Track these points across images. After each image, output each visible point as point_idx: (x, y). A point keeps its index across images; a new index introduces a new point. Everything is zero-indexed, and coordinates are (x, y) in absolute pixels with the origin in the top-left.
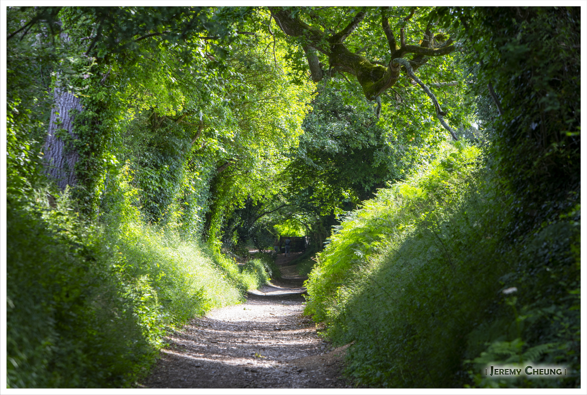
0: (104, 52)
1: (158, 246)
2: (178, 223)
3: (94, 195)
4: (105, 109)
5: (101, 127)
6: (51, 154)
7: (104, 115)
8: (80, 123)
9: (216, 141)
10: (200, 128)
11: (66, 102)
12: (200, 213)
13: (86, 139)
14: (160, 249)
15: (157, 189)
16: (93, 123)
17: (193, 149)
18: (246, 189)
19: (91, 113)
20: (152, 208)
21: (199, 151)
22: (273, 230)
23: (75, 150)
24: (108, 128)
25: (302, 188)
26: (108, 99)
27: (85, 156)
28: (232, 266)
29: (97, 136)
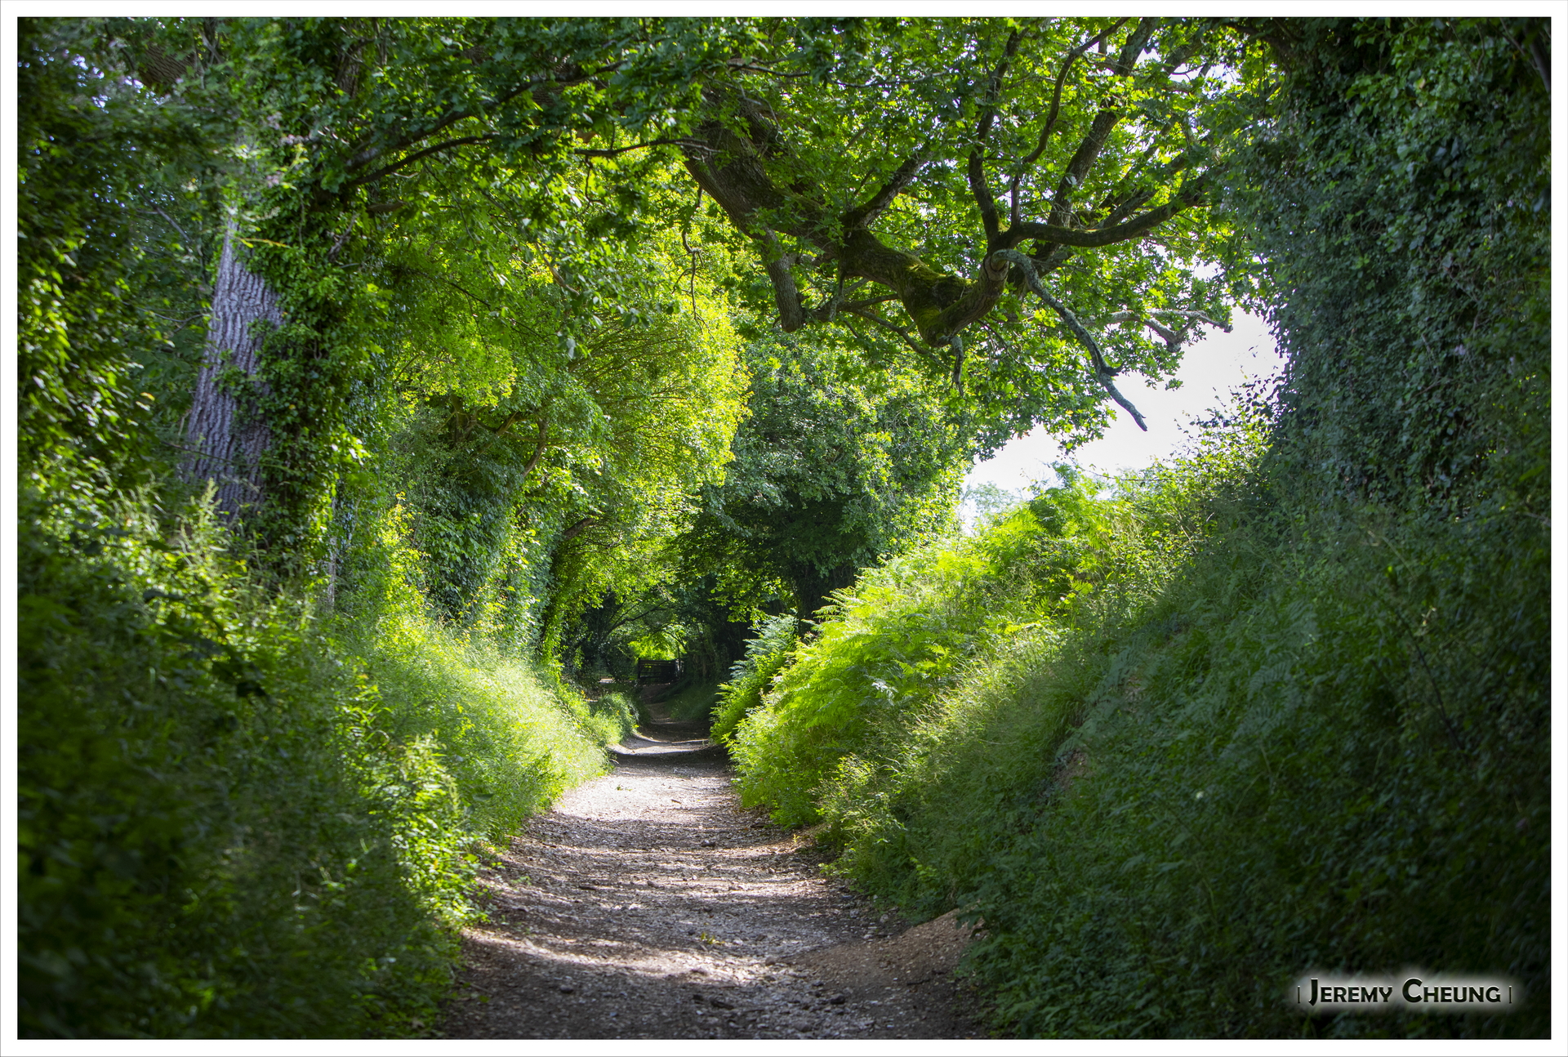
0: (337, 176)
1: (459, 665)
2: (495, 624)
3: (306, 532)
4: (337, 320)
5: (326, 364)
6: (205, 429)
7: (334, 335)
8: (277, 353)
9: (568, 473)
10: (539, 447)
11: (245, 303)
12: (534, 609)
13: (289, 393)
14: (463, 672)
15: (458, 559)
16: (309, 356)
17: (527, 487)
18: (605, 577)
19: (302, 330)
20: (447, 595)
21: (536, 492)
22: (628, 651)
23: (262, 422)
24: (344, 368)
25: (699, 576)
26: (345, 296)
27: (285, 434)
28: (580, 705)
29: (316, 385)
